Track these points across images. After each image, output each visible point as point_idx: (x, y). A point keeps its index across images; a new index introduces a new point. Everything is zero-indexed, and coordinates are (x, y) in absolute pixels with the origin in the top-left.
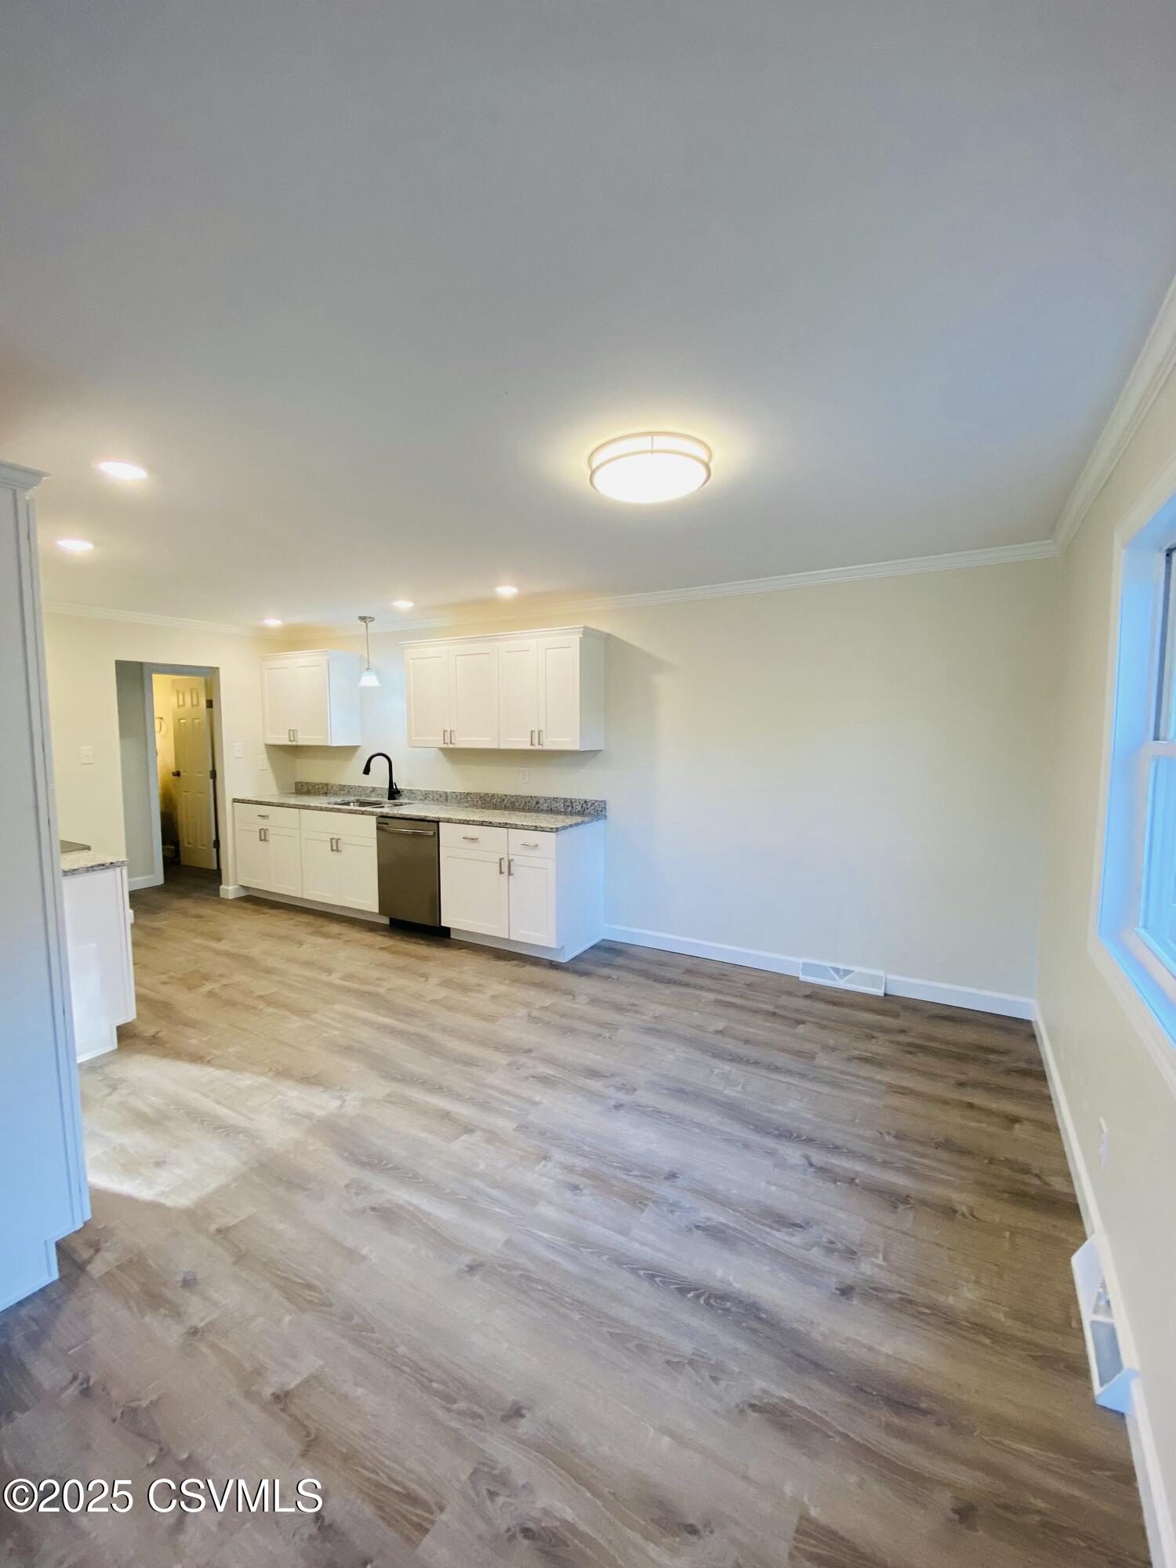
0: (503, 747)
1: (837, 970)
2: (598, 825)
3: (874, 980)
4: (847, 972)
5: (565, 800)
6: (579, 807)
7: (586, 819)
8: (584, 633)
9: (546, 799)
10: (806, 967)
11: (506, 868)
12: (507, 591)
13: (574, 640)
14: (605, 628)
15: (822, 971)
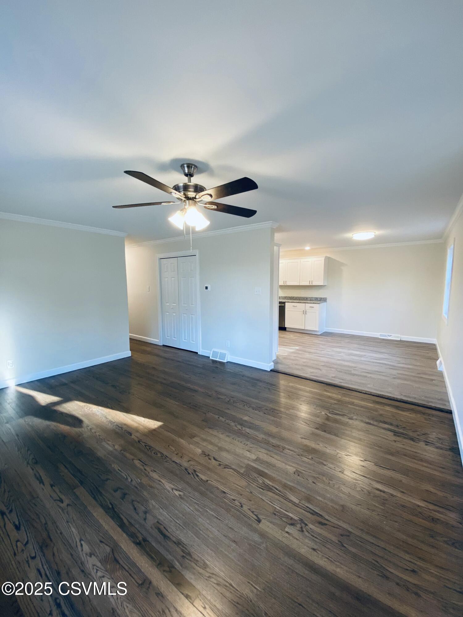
0: (300, 285)
1: (388, 335)
2: (325, 303)
3: (398, 337)
4: (391, 336)
5: (315, 298)
6: (319, 299)
7: (321, 302)
8: (325, 258)
9: (309, 298)
10: (381, 335)
11: (305, 312)
12: (307, 248)
13: (323, 259)
14: (328, 256)
15: (385, 336)
